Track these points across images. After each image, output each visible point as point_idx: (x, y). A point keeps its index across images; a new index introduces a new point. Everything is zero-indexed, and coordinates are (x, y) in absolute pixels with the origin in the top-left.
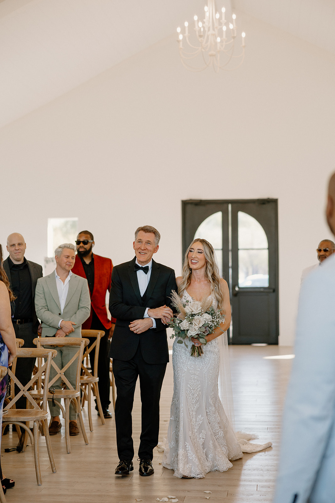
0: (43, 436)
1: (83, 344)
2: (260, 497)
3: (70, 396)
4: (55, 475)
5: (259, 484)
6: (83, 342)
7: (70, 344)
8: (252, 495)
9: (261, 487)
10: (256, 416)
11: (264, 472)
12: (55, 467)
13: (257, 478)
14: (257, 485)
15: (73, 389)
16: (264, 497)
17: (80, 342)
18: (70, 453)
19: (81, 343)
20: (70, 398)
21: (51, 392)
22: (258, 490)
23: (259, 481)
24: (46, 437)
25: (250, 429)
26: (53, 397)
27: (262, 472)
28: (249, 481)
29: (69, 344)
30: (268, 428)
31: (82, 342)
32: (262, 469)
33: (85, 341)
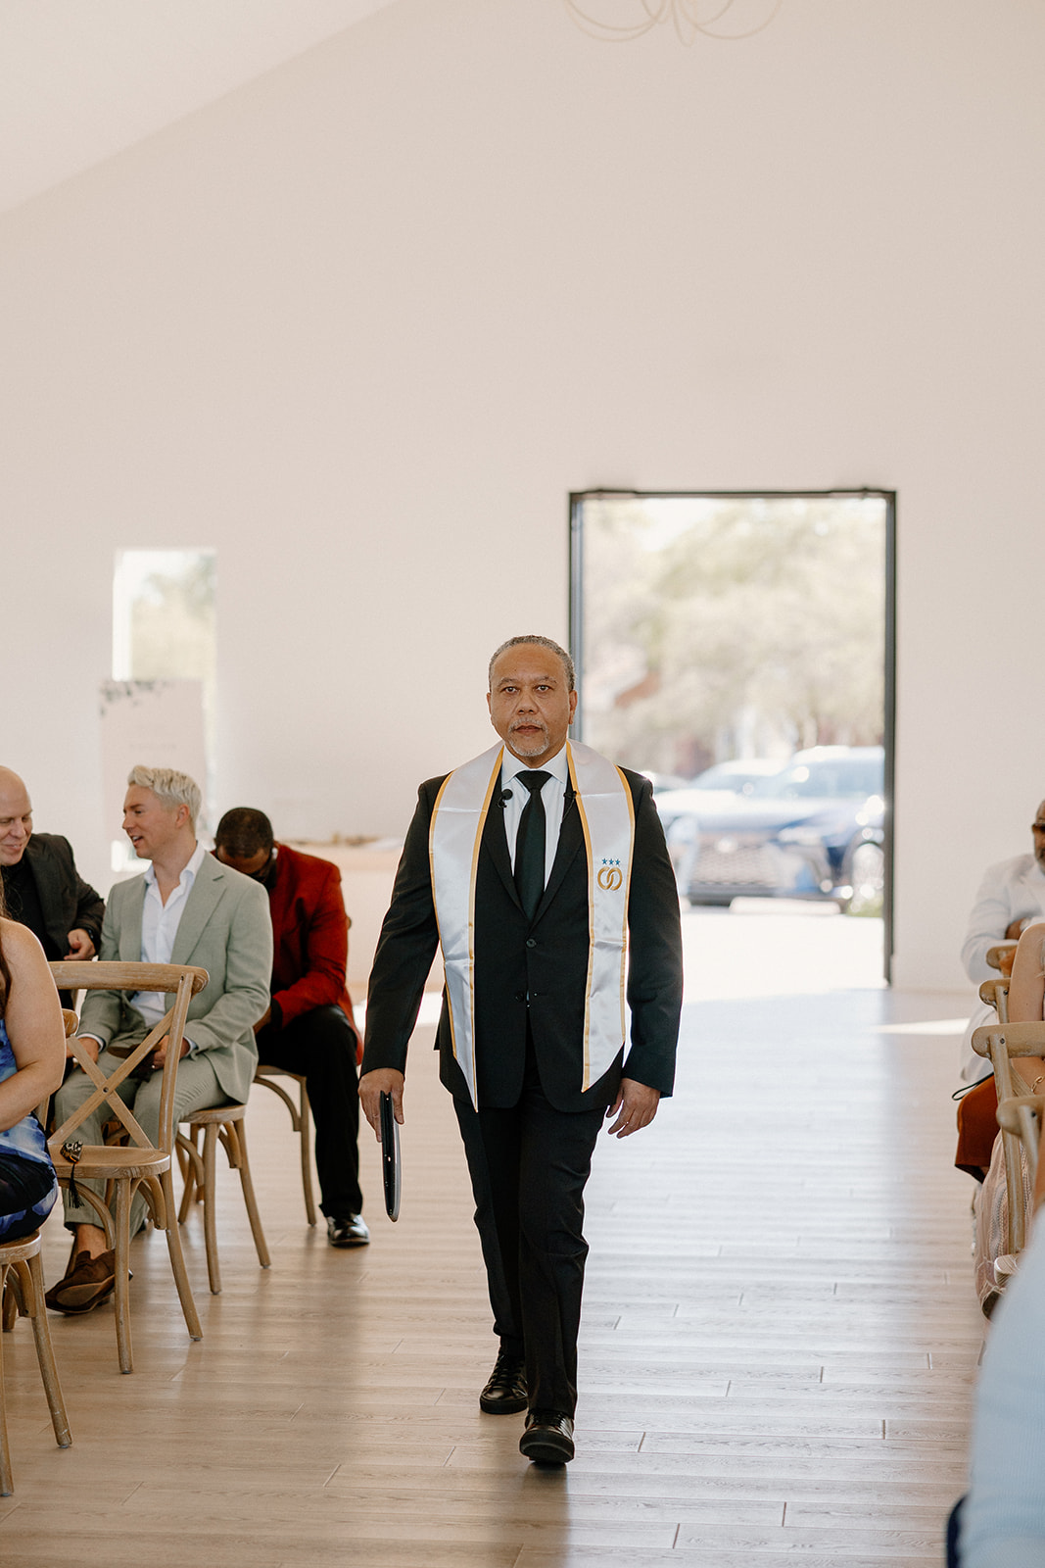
0: (24, 1316)
1: (186, 985)
2: (791, 1551)
3: (134, 1172)
4: (66, 1454)
5: (794, 1499)
6: (186, 979)
7: (142, 985)
8: (763, 1542)
9: (800, 1512)
10: (799, 1239)
11: (813, 1456)
12: (66, 1426)
13: (785, 1475)
14: (785, 1504)
15: (149, 1146)
16: (807, 1551)
17: (175, 980)
18: (129, 1372)
19: (178, 983)
20: (133, 1179)
21: (68, 1154)
22: (786, 1523)
23: (791, 1487)
24: (34, 1319)
25: (773, 1288)
26: (72, 1174)
27: (804, 1452)
28: (758, 1488)
29: (138, 985)
30: (836, 1286)
31: (183, 978)
32: (808, 1441)
33: (193, 975)
